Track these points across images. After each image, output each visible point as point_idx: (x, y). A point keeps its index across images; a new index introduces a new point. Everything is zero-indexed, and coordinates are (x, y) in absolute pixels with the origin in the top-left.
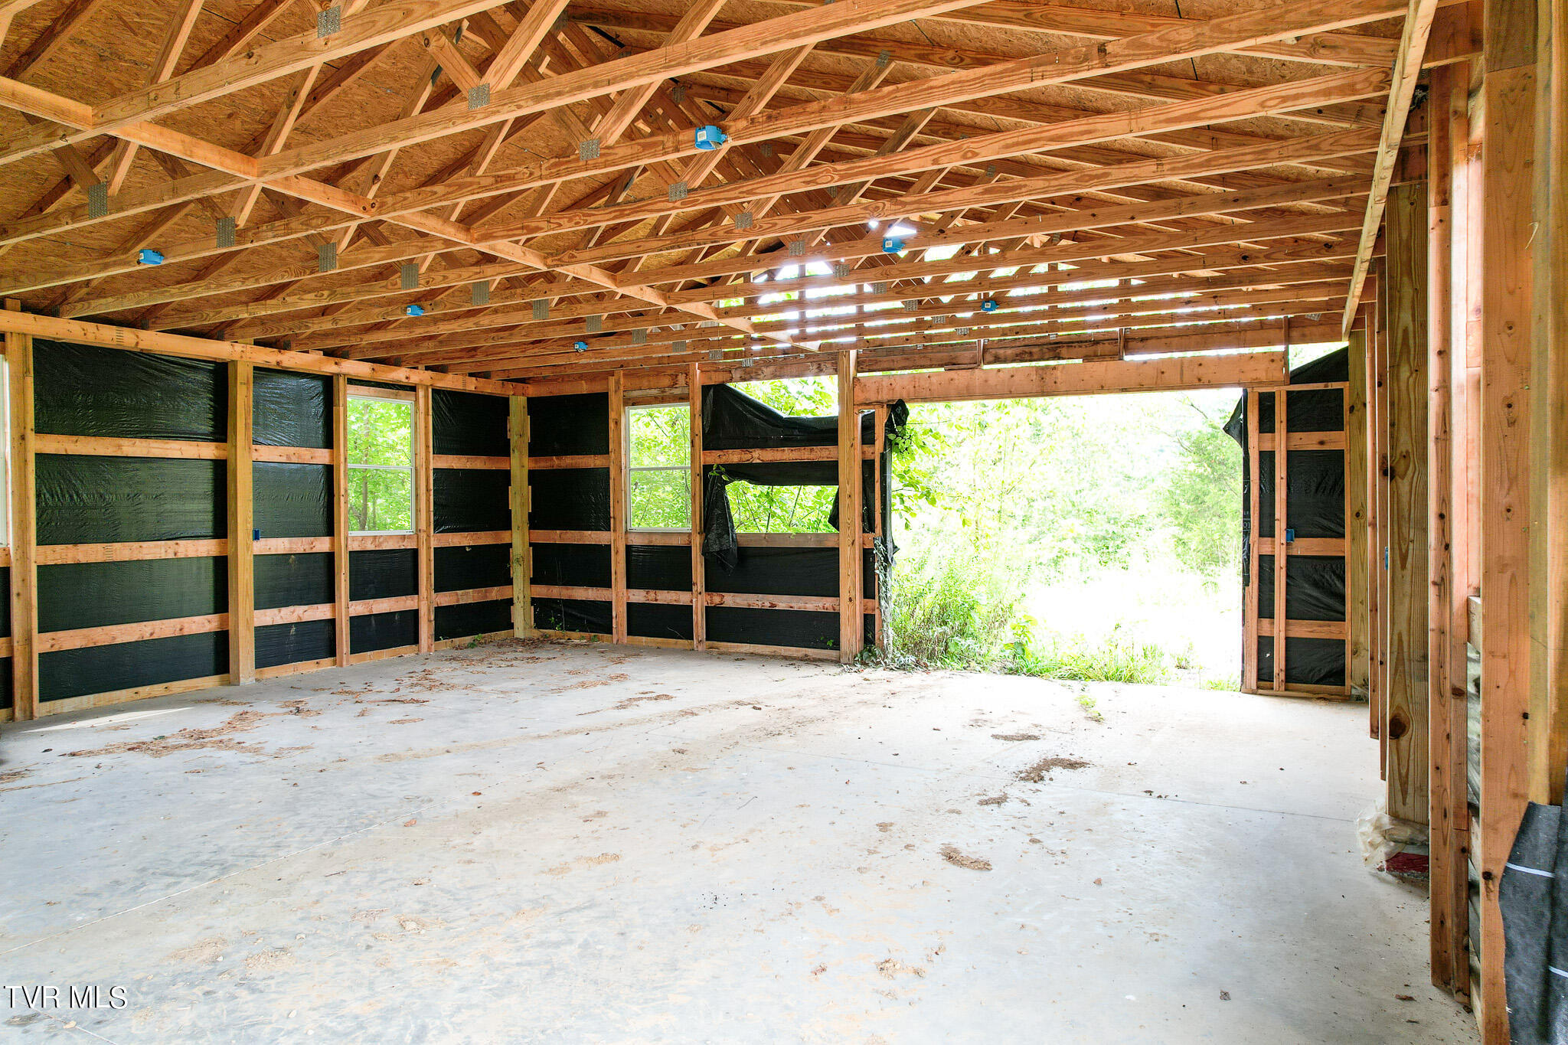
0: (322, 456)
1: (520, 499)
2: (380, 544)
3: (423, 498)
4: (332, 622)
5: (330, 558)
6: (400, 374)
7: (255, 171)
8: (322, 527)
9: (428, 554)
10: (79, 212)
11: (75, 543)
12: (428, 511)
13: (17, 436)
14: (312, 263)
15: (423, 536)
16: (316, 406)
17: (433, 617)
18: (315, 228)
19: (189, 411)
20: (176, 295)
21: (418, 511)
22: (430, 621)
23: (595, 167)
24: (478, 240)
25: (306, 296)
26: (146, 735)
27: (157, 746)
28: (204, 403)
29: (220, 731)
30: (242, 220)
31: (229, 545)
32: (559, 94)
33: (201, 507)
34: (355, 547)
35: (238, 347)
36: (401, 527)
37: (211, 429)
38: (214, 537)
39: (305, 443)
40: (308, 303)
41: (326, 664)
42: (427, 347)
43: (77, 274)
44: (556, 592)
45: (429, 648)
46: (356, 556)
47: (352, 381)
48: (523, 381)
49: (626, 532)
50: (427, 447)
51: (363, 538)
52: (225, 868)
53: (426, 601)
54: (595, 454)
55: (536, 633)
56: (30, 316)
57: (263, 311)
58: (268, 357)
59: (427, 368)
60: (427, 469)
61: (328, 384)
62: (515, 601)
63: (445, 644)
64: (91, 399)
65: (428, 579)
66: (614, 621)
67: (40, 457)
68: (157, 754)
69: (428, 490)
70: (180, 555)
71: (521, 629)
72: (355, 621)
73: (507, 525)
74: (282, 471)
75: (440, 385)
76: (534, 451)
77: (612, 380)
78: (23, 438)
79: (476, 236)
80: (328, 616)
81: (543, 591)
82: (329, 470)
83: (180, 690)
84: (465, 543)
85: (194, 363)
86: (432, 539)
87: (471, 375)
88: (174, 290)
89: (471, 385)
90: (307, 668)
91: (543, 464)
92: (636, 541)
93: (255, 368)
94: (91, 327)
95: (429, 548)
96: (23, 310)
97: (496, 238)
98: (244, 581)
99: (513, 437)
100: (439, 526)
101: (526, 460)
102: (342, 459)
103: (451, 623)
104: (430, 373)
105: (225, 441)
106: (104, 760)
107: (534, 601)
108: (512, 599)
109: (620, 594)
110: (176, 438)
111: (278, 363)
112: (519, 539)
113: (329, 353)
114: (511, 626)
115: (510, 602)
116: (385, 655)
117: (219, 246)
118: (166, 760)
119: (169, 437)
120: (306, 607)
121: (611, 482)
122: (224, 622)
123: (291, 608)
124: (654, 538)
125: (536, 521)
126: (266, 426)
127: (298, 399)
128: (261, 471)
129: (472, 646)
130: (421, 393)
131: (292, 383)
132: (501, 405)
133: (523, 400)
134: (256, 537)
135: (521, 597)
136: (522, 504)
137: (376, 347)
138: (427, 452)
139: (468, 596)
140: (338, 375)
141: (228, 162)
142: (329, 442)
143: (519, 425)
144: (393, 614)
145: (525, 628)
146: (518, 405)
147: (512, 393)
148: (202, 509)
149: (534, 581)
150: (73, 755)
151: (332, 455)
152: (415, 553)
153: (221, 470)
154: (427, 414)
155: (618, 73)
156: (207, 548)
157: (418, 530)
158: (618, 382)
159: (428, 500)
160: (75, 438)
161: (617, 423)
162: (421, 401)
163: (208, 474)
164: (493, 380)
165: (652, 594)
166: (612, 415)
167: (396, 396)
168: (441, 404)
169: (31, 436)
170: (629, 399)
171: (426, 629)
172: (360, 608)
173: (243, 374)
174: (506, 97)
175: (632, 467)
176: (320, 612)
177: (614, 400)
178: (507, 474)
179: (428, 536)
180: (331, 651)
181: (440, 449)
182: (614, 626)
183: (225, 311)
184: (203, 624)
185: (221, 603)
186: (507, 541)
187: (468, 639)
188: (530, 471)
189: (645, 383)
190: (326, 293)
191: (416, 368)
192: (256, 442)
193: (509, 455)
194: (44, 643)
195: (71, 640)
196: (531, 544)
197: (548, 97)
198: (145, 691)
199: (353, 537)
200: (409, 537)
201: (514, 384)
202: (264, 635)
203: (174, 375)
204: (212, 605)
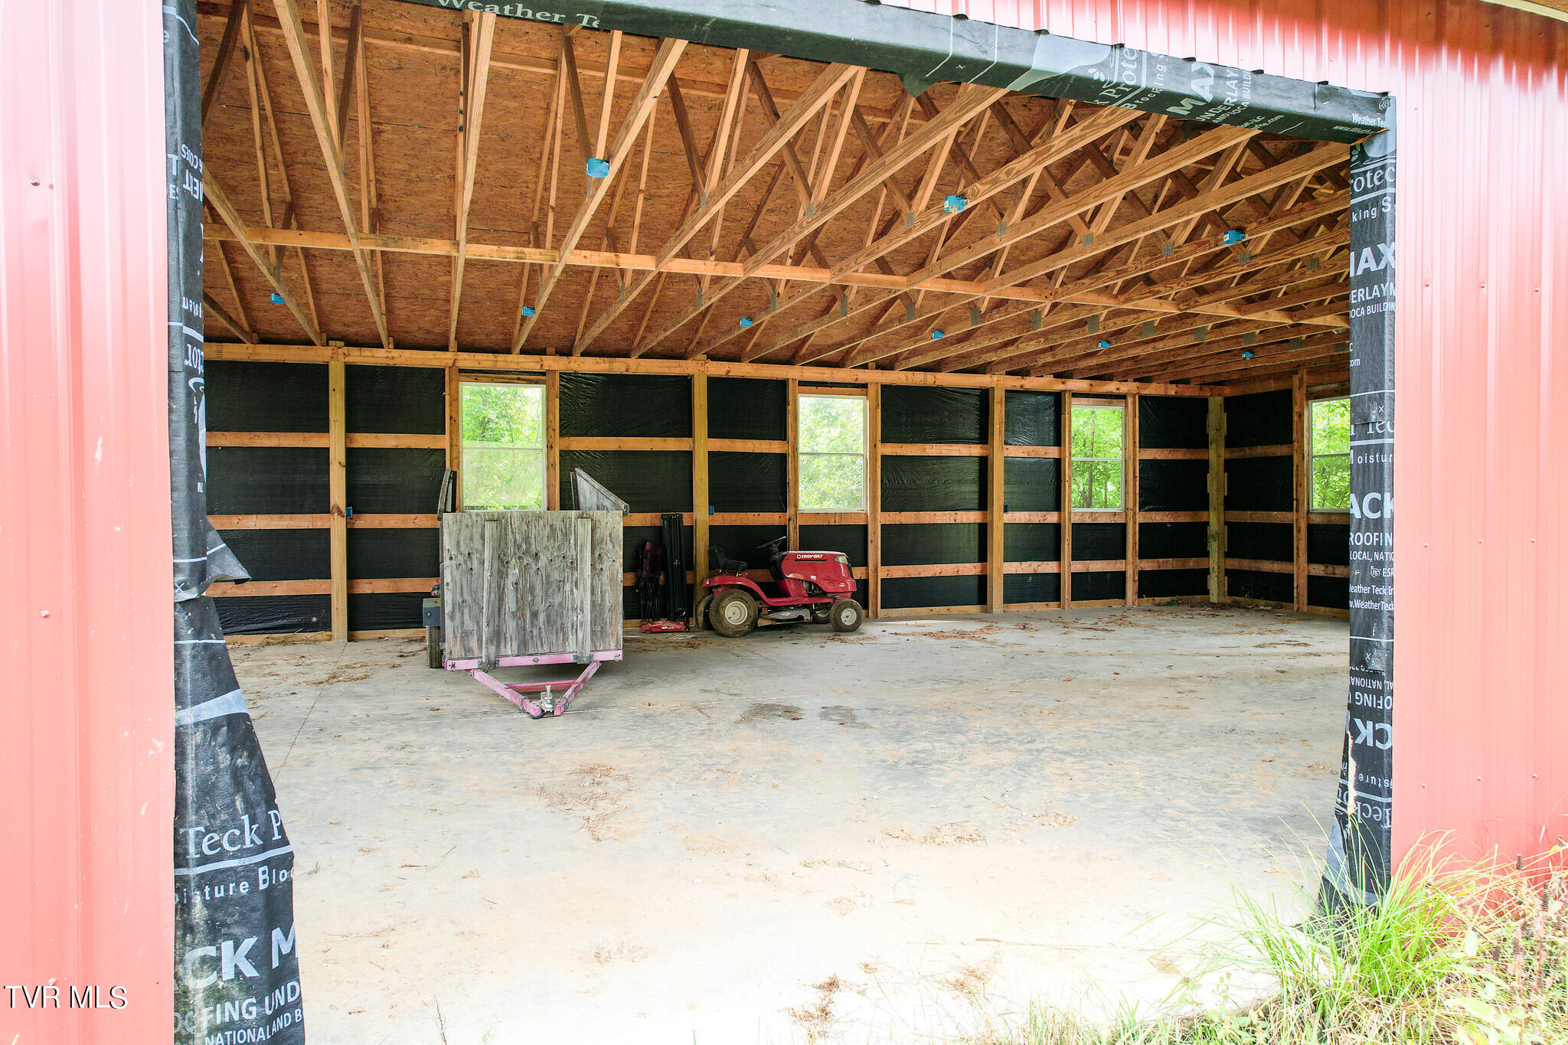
0: (1052, 452)
1: (1216, 485)
2: (1096, 519)
3: (1131, 483)
4: (1058, 576)
5: (1057, 527)
6: (1111, 387)
7: (982, 290)
8: (1053, 506)
9: (1134, 528)
10: (903, 318)
11: (900, 512)
12: (1135, 494)
13: (872, 445)
14: (1028, 325)
15: (1130, 513)
16: (1049, 416)
17: (1137, 578)
18: (1020, 310)
19: (964, 424)
20: (953, 352)
21: (1126, 493)
22: (1134, 581)
23: (1172, 261)
24: (1124, 303)
25: (1031, 343)
26: (934, 630)
27: (940, 635)
28: (972, 419)
29: (973, 633)
30: (983, 310)
31: (988, 515)
32: (1126, 236)
33: (972, 489)
34: (1076, 520)
35: (995, 378)
36: (1113, 506)
37: (978, 436)
38: (979, 510)
39: (1041, 443)
40: (1032, 346)
41: (1053, 605)
42: (1129, 365)
43: (902, 347)
44: (1246, 564)
45: (1133, 603)
46: (1077, 528)
47: (1076, 395)
48: (1221, 383)
49: (1308, 512)
50: (1135, 442)
51: (1083, 514)
52: (962, 682)
53: (1131, 565)
54: (1281, 444)
55: (1229, 600)
56: (880, 371)
57: (1005, 354)
58: (1015, 382)
59: (1135, 380)
60: (1134, 460)
61: (1058, 399)
62: (1211, 570)
63: (1147, 601)
64: (909, 420)
65: (1134, 547)
66: (1295, 591)
67: (883, 457)
68: (938, 638)
69: (1135, 477)
70: (957, 522)
71: (1215, 595)
72: (1076, 576)
73: (1205, 507)
74: (1024, 463)
75: (1144, 392)
76: (1229, 443)
77: (1296, 379)
78: (875, 446)
79: (1122, 300)
80: (1055, 571)
81: (1234, 563)
82: (1058, 463)
83: (956, 612)
84: (1166, 520)
85: (965, 391)
86: (1137, 516)
87: (1172, 382)
88: (952, 348)
89: (1172, 390)
90: (1039, 607)
91: (1236, 454)
92: (1317, 520)
93: (1006, 391)
94: (910, 373)
95: (1135, 523)
96: (876, 369)
97: (1134, 300)
98: (997, 542)
99: (1211, 433)
100: (1143, 506)
101: (1222, 450)
102: (1067, 454)
103: (1152, 586)
104: (1137, 384)
105: (986, 443)
106: (911, 638)
107: (1228, 572)
108: (1209, 569)
109: (1302, 568)
110: (957, 443)
111: (1021, 387)
112: (1215, 519)
113: (1057, 376)
114: (1206, 592)
115: (1207, 571)
116: (1098, 604)
117: (972, 325)
118: (941, 641)
119: (953, 443)
120: (1040, 563)
121: (1295, 468)
122: (984, 569)
123: (1029, 563)
124: (1333, 517)
125: (1229, 504)
126: (1014, 432)
127: (1037, 410)
128: (1009, 463)
129: (1169, 604)
130: (1130, 400)
131: (1032, 399)
132: (1200, 406)
133: (1219, 400)
134: (1006, 510)
135: (1216, 567)
136: (1218, 490)
137: (1091, 368)
138: (1134, 447)
139: (1169, 564)
140: (1065, 391)
141: (968, 288)
142: (1058, 441)
143: (1216, 420)
144: (1106, 573)
145: (1218, 595)
146: (1216, 403)
147: (1209, 394)
148: (971, 490)
149: (1227, 555)
150: (896, 634)
151: (1060, 451)
152: (1124, 526)
153: (984, 463)
154: (1135, 416)
155: (1155, 222)
156: (973, 517)
157: (1127, 509)
158: (1301, 380)
159: (1135, 485)
160: (900, 445)
161: (1301, 415)
162: (1130, 406)
163: (976, 467)
164: (1192, 385)
165: (1330, 569)
166: (1296, 409)
167: (1110, 404)
168: (1148, 408)
169: (879, 444)
170: (1312, 394)
171: (1131, 587)
172: (1079, 567)
173: (999, 396)
174: (1101, 239)
175: (1315, 454)
176: (1050, 567)
177: (1298, 396)
178: (1205, 464)
179: (1135, 513)
180: (1057, 597)
181: (1145, 444)
182: (1295, 595)
183: (984, 356)
184: (971, 569)
185: (983, 556)
186: (1204, 519)
187: (1168, 599)
188: (1226, 460)
189: (1326, 378)
190: (1042, 340)
191: (1126, 381)
192: (1006, 443)
193: (1207, 447)
194: (884, 572)
195: (898, 572)
196: (1226, 523)
197: (1121, 238)
198: (936, 609)
199: (1076, 511)
200: (1119, 514)
201: (1211, 386)
202: (1009, 579)
203: (956, 400)
204: (977, 556)
